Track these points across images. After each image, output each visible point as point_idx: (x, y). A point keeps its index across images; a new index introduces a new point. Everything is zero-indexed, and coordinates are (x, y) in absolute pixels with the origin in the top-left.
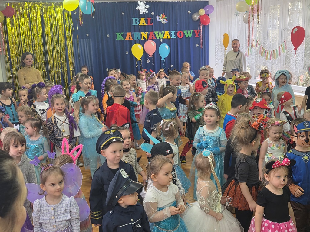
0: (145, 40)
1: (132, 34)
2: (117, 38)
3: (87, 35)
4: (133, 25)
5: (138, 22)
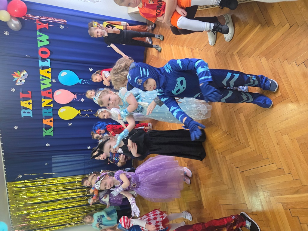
0: (54, 102)
1: (44, 118)
2: (51, 136)
3: (47, 164)
4: (32, 117)
5: (28, 111)
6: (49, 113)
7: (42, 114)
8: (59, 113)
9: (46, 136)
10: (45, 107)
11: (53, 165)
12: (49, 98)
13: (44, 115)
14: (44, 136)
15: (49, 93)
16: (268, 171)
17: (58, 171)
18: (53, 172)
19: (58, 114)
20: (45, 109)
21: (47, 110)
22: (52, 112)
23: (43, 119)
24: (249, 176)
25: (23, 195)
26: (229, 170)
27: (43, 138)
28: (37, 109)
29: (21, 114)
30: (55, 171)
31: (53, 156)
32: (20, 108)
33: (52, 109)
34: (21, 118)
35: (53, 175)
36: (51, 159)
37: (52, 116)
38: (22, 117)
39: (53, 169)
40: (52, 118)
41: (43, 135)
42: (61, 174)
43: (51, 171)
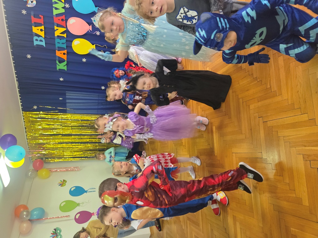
0: (67, 32)
1: (58, 49)
2: (65, 70)
3: (61, 99)
4: (45, 46)
5: (40, 38)
6: (62, 43)
7: (55, 44)
8: (73, 45)
9: (59, 69)
10: (58, 36)
11: (68, 101)
12: (63, 27)
13: (57, 45)
14: (58, 69)
15: (62, 20)
16: (297, 121)
17: (72, 107)
18: (67, 107)
19: (72, 47)
20: (58, 38)
21: (61, 40)
22: (65, 44)
23: (56, 51)
24: (272, 126)
25: (39, 125)
26: (251, 119)
27: (56, 71)
28: (50, 38)
29: (33, 42)
30: (69, 107)
31: (67, 92)
32: (32, 34)
33: (65, 39)
34: (34, 47)
35: (67, 111)
36: (65, 94)
37: (66, 48)
38: (35, 45)
39: (68, 105)
40: (66, 50)
41: (56, 68)
42: (75, 111)
43: (65, 107)
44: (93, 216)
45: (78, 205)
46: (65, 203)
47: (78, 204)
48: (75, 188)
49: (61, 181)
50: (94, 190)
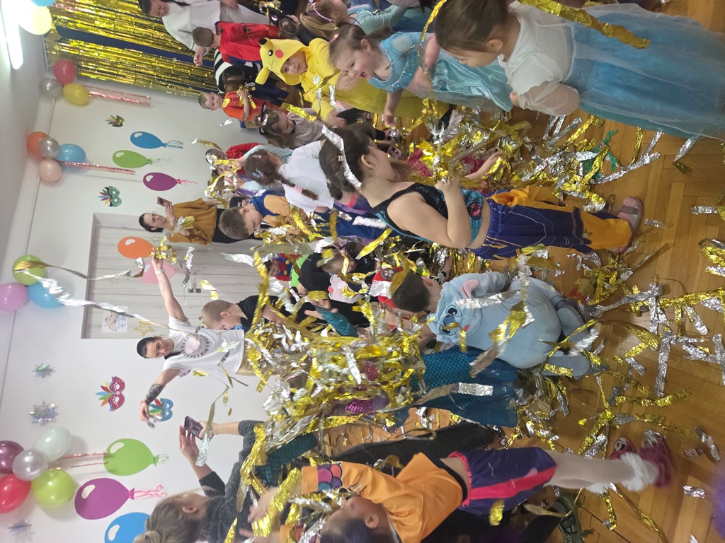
44: (178, 184)
45: (149, 162)
46: (123, 154)
47: (148, 160)
48: (141, 134)
49: (112, 117)
50: (181, 146)
